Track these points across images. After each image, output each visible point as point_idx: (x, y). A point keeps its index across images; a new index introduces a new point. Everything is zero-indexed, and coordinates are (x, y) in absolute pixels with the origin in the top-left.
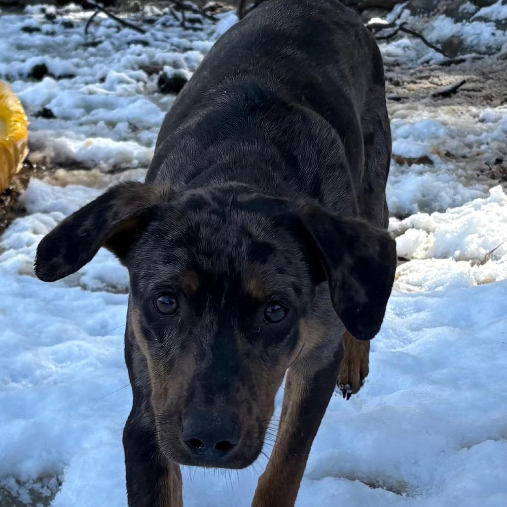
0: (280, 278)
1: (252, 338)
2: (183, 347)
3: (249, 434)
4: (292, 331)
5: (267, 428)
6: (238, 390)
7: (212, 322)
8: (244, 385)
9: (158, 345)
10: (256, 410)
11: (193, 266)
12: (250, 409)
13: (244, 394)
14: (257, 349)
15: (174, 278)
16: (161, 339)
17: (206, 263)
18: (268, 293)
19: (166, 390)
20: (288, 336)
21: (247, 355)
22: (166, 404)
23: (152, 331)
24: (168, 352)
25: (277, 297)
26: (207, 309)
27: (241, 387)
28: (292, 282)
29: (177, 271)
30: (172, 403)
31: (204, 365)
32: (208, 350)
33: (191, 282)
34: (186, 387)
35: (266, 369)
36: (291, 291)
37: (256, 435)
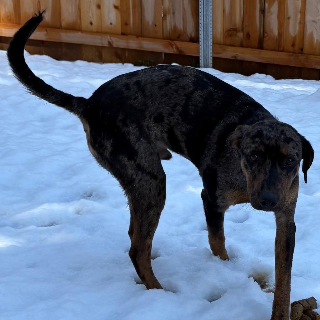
0: (292, 150)
1: (283, 169)
2: (259, 171)
4: (295, 167)
6: (278, 185)
7: (269, 162)
8: (280, 183)
9: (250, 170)
11: (262, 143)
12: (282, 192)
13: (280, 186)
14: (284, 173)
15: (256, 148)
16: (251, 168)
17: (267, 142)
18: (289, 154)
19: (253, 185)
21: (281, 174)
22: (254, 190)
23: (248, 166)
24: (254, 173)
25: (291, 156)
26: (268, 158)
28: (297, 152)
29: (257, 145)
30: (256, 189)
31: (267, 177)
32: (268, 172)
33: (262, 148)
34: (261, 183)
35: (287, 179)
36: (295, 155)
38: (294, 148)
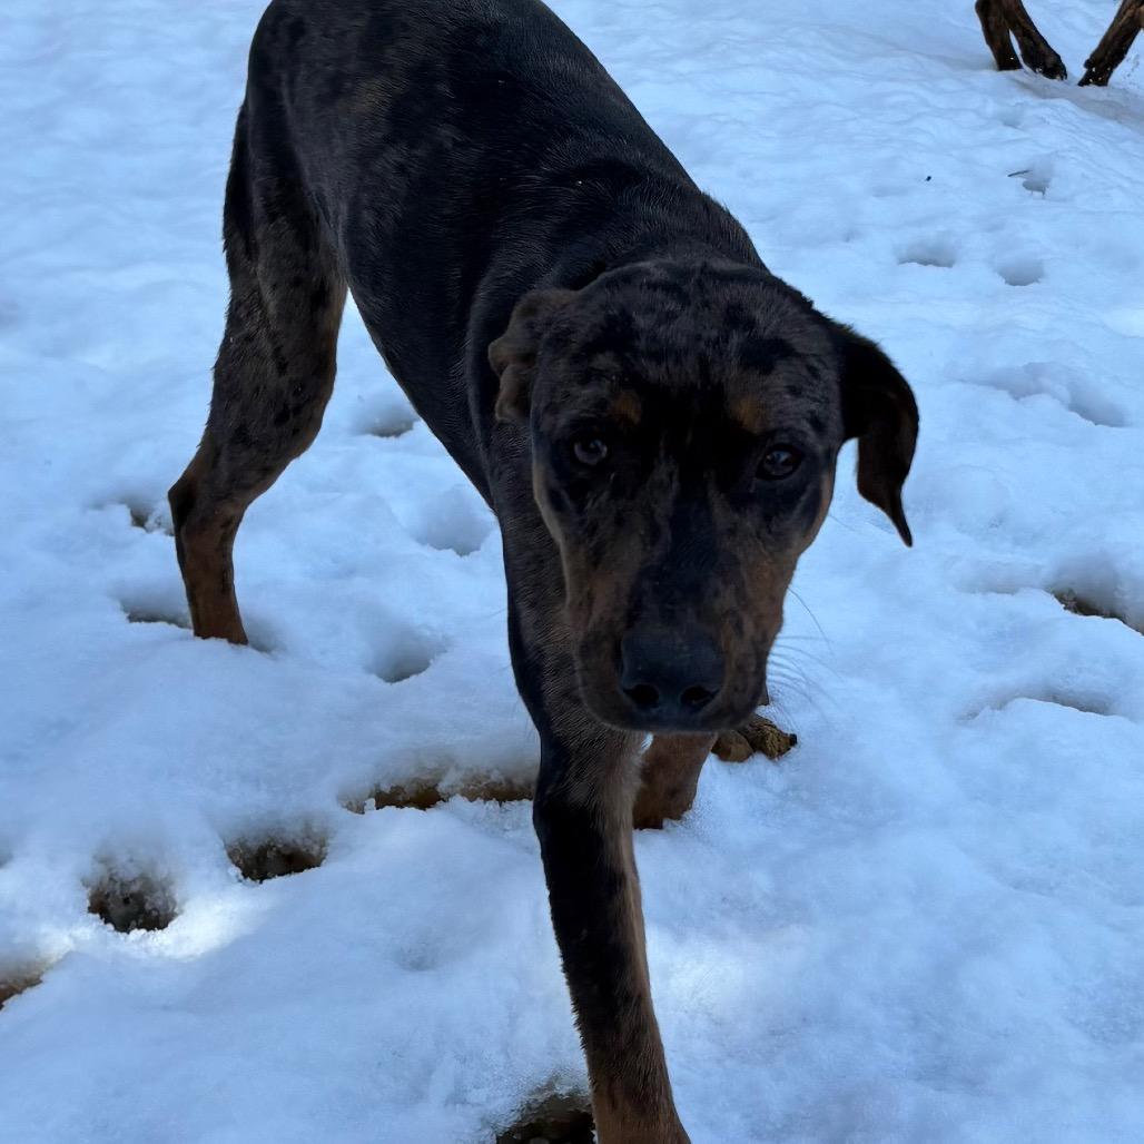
0: (789, 402)
1: (741, 503)
2: (620, 521)
3: (741, 668)
4: (810, 488)
5: (767, 654)
6: (717, 594)
7: (670, 475)
8: (726, 583)
9: (577, 519)
10: (749, 626)
11: (631, 380)
12: (739, 626)
13: (727, 599)
14: (750, 522)
15: (601, 404)
16: (580, 510)
17: (654, 372)
18: (772, 425)
19: (590, 598)
20: (804, 498)
21: (732, 532)
22: (591, 621)
24: (592, 530)
25: (783, 438)
26: (662, 454)
27: (721, 587)
28: (812, 412)
29: (605, 391)
30: (602, 618)
31: (658, 552)
32: (663, 523)
33: (629, 407)
35: (766, 553)
36: (806, 426)
37: (752, 669)
38: (795, 391)
